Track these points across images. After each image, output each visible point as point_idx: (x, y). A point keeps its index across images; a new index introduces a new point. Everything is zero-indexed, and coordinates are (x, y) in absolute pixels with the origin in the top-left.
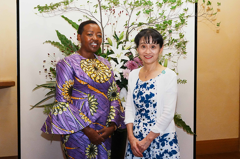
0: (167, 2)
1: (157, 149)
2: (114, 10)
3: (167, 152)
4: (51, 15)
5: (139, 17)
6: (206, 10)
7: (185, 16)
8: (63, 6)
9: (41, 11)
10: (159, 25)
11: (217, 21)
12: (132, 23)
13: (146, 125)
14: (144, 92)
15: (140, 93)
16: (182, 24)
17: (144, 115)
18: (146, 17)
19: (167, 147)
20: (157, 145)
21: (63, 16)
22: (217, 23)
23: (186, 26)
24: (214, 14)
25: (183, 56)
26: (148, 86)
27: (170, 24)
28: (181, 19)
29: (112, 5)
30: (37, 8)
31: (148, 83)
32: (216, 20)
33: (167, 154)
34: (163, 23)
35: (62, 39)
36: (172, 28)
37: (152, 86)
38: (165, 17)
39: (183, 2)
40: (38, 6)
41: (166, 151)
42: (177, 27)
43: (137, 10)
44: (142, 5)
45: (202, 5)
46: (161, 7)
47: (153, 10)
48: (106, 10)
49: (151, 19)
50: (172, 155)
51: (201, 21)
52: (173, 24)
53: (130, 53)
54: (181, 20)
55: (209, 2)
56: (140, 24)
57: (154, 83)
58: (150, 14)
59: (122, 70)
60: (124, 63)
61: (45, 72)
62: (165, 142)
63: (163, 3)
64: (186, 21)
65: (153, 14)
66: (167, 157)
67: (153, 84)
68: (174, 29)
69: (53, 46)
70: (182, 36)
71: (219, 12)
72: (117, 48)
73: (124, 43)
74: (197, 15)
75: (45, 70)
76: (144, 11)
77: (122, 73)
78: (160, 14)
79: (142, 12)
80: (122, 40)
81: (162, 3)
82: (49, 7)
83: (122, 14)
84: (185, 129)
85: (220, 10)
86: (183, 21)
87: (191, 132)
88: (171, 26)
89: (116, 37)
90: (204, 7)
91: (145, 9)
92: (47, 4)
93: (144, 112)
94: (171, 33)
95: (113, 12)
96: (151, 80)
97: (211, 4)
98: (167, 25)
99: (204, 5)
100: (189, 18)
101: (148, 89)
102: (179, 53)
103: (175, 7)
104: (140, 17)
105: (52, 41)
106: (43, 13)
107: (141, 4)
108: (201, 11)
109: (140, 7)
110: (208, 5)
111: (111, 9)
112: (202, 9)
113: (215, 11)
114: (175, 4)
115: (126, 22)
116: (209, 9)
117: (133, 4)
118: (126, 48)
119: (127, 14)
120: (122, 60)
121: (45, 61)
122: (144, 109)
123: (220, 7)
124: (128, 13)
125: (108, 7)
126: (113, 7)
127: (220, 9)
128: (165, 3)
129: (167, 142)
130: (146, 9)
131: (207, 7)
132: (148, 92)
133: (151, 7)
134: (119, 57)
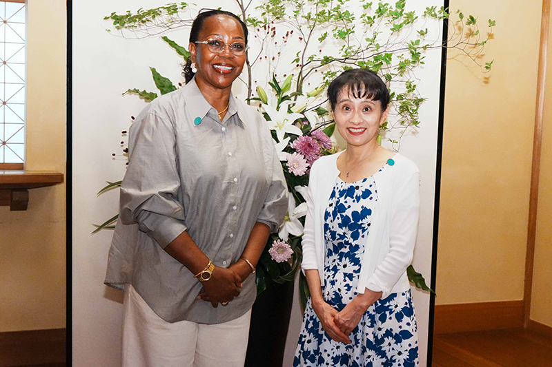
0: (385, 15)
1: (369, 327)
2: (274, 28)
3: (391, 335)
4: (140, 35)
5: (323, 45)
6: (464, 36)
7: (421, 46)
8: (165, 16)
9: (118, 25)
10: (365, 63)
11: (487, 60)
12: (310, 58)
13: (351, 277)
14: (349, 207)
15: (340, 208)
16: (414, 62)
17: (347, 255)
18: (338, 45)
19: (391, 324)
20: (370, 320)
21: (165, 39)
22: (487, 64)
23: (422, 67)
24: (480, 44)
25: (411, 128)
26: (358, 193)
27: (388, 62)
28: (411, 52)
29: (269, 17)
30: (110, 19)
31: (357, 188)
32: (484, 57)
33: (390, 338)
34: (373, 60)
35: (164, 87)
36: (391, 70)
37: (367, 194)
38: (378, 47)
39: (417, 17)
40: (112, 14)
41: (389, 333)
42: (402, 68)
43: (320, 29)
44: (332, 19)
45: (457, 24)
46: (371, 25)
47: (353, 32)
48: (258, 27)
49: (349, 50)
50: (401, 342)
51: (453, 58)
52: (395, 62)
53: (305, 119)
54: (413, 54)
55: (472, 18)
56: (327, 60)
57: (371, 186)
58: (347, 39)
59: (285, 156)
60: (291, 141)
61: (124, 155)
62: (387, 313)
63: (376, 17)
64: (422, 56)
65: (352, 40)
66: (390, 344)
67: (370, 189)
68: (396, 72)
69: (144, 100)
70: (411, 88)
71: (492, 40)
72: (278, 108)
73: (293, 98)
74: (446, 45)
75: (124, 151)
76: (336, 32)
77: (286, 162)
78: (367, 40)
79: (331, 35)
80: (288, 93)
81: (374, 17)
82: (134, 16)
83: (291, 37)
84: (412, 281)
85: (495, 36)
86: (416, 56)
87: (424, 287)
88: (389, 66)
89: (275, 85)
90: (460, 29)
91: (337, 28)
92: (129, 12)
93: (346, 250)
94: (390, 81)
95: (271, 33)
96: (365, 180)
97: (475, 23)
98: (381, 63)
99: (460, 24)
100: (428, 50)
101: (358, 199)
102: (403, 122)
103: (401, 26)
104: (326, 45)
105: (141, 90)
106: (123, 29)
107: (330, 17)
108: (455, 37)
109: (327, 23)
110: (469, 23)
111: (267, 26)
112: (457, 32)
113: (483, 37)
114: (401, 20)
115: (297, 54)
116: (471, 34)
117: (313, 16)
118: (297, 110)
119: (301, 39)
120: (287, 135)
121: (125, 132)
122: (347, 243)
123: (493, 30)
124: (302, 37)
125: (261, 22)
126: (273, 22)
127: (492, 35)
128: (379, 16)
129: (391, 313)
130: (340, 29)
131: (466, 28)
132: (357, 207)
133: (350, 24)
134: (280, 128)
